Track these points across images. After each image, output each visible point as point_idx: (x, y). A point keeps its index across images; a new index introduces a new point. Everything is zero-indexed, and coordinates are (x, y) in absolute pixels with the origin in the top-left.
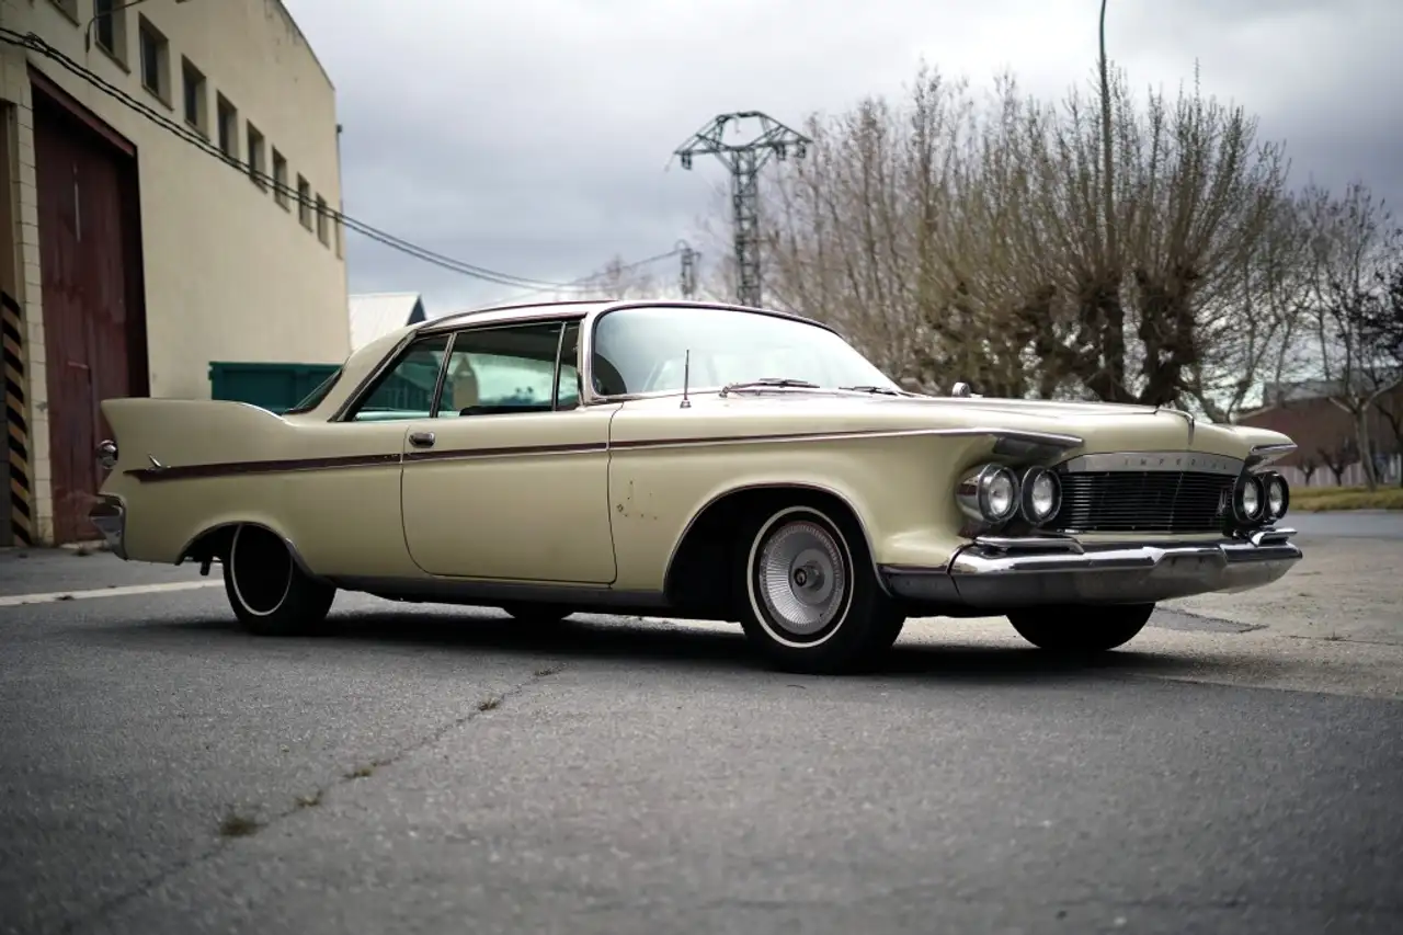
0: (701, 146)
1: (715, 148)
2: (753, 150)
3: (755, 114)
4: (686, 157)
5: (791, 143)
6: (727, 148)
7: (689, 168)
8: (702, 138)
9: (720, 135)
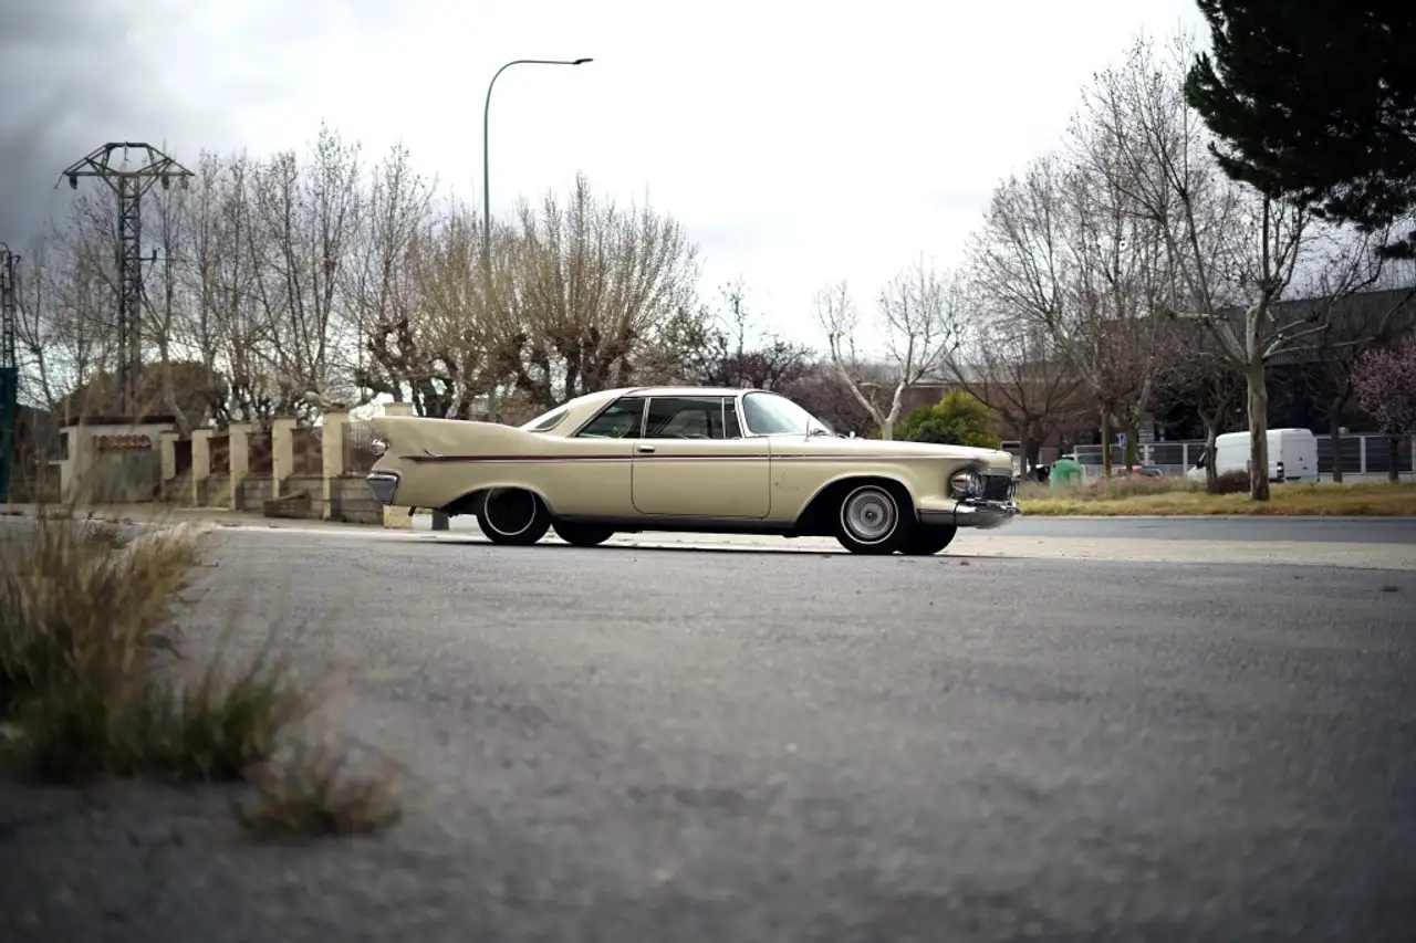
0: (89, 168)
1: (103, 171)
2: (138, 177)
3: (141, 145)
4: (73, 177)
5: (175, 174)
6: (114, 173)
7: (75, 188)
8: (91, 162)
9: (107, 160)
